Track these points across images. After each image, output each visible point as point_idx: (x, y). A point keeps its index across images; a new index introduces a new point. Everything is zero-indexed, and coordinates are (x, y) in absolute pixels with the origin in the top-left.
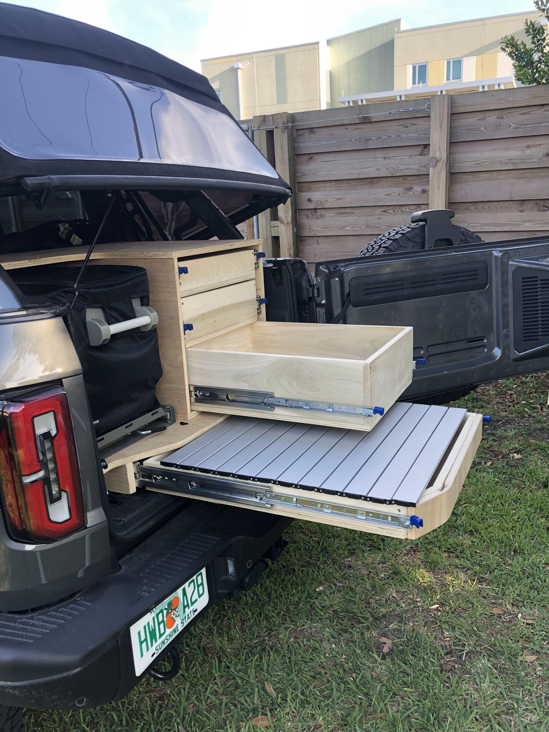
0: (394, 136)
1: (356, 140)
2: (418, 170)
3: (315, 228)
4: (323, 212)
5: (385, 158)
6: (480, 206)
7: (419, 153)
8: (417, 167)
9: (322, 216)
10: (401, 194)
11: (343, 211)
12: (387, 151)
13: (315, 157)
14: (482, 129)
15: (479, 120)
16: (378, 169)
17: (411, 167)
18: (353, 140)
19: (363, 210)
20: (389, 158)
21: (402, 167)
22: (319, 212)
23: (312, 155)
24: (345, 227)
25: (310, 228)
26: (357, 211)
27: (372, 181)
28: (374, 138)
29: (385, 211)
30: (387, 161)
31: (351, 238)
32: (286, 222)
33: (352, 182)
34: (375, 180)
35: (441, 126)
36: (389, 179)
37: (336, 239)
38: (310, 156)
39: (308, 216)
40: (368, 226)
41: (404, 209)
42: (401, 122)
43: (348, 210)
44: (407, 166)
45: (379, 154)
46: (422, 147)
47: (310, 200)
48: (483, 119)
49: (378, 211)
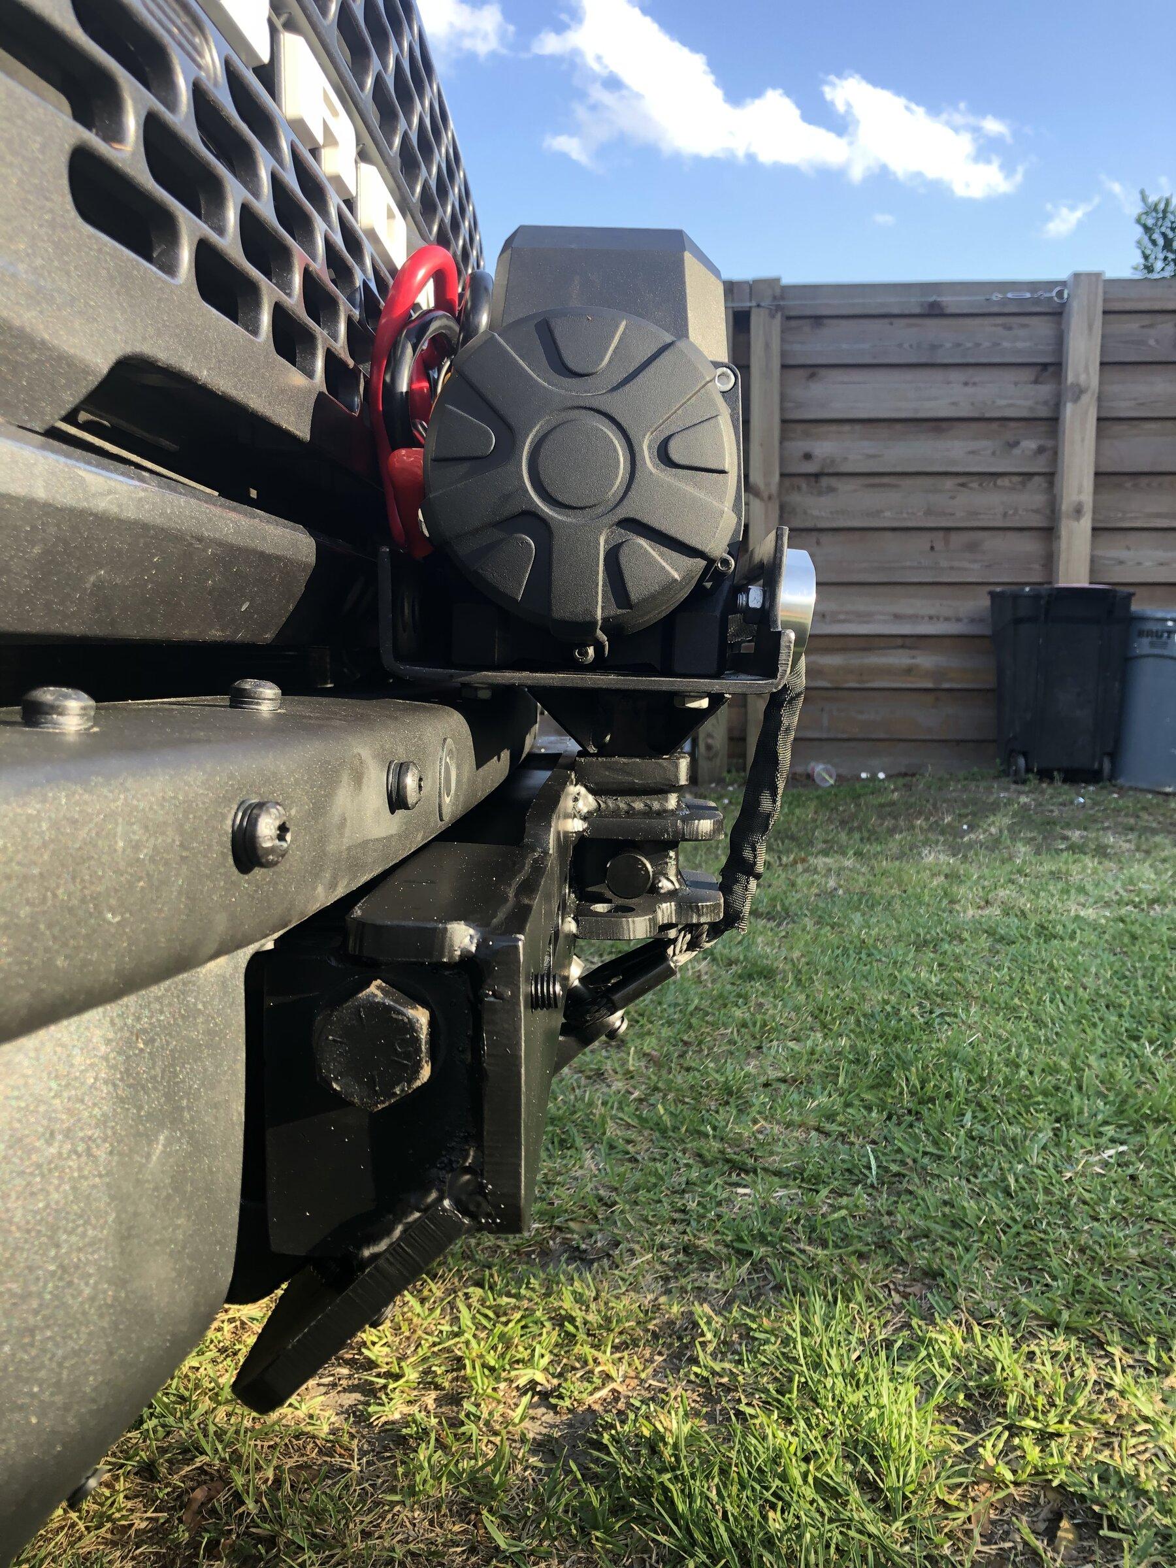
0: (987, 344)
1: (911, 346)
2: (1031, 409)
3: (816, 513)
4: (833, 482)
5: (966, 384)
6: (1144, 481)
7: (1032, 378)
8: (1029, 403)
9: (831, 490)
10: (998, 453)
11: (877, 480)
12: (970, 371)
13: (823, 372)
14: (1152, 342)
15: (1143, 327)
16: (954, 404)
17: (1019, 402)
18: (906, 345)
19: (919, 481)
20: (975, 384)
21: (1003, 402)
22: (825, 481)
23: (816, 370)
24: (882, 511)
25: (805, 513)
26: (908, 482)
27: (937, 425)
28: (948, 345)
29: (963, 485)
30: (970, 390)
31: (889, 534)
32: (765, 495)
33: (898, 426)
34: (944, 425)
35: (1090, 327)
36: (974, 425)
37: (857, 535)
38: (810, 371)
39: (799, 488)
40: (929, 512)
41: (1000, 482)
42: (1000, 320)
43: (885, 480)
44: (1011, 401)
45: (956, 376)
46: (1039, 368)
47: (808, 457)
48: (1151, 326)
49: (949, 483)
